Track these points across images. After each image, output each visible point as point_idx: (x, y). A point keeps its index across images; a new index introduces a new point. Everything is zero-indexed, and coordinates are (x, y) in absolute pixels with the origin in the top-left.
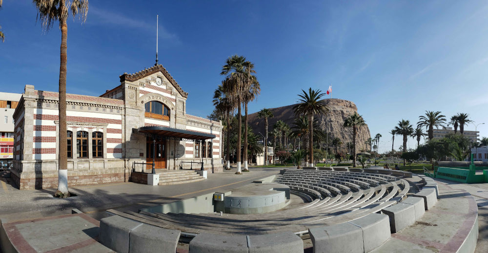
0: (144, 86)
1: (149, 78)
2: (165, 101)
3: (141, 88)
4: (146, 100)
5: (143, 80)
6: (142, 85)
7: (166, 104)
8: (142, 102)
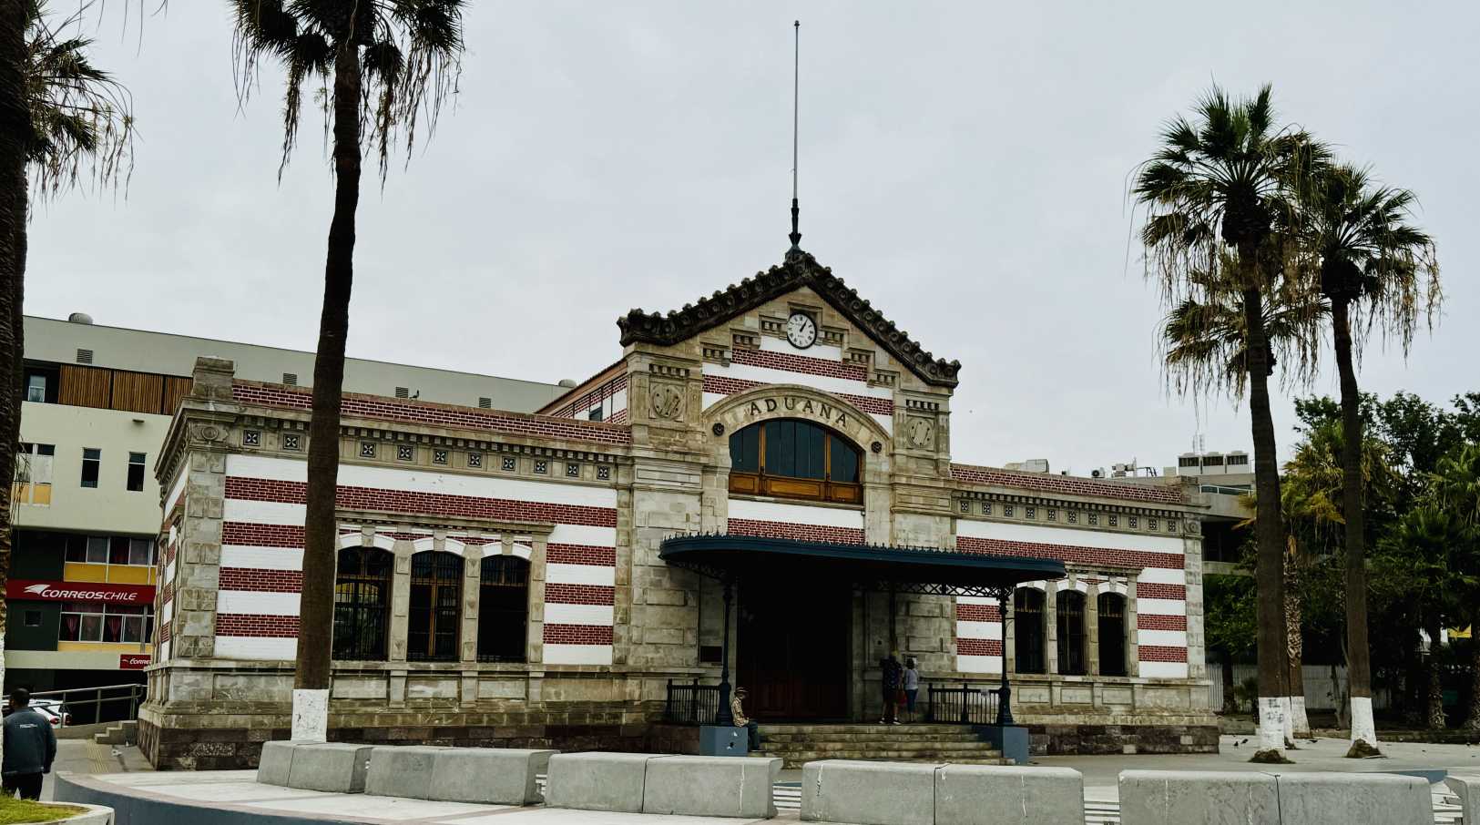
0: (725, 363)
1: (750, 322)
2: (834, 415)
3: (712, 369)
4: (738, 418)
5: (721, 336)
6: (715, 353)
7: (840, 427)
8: (718, 429)
